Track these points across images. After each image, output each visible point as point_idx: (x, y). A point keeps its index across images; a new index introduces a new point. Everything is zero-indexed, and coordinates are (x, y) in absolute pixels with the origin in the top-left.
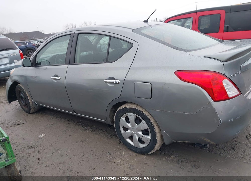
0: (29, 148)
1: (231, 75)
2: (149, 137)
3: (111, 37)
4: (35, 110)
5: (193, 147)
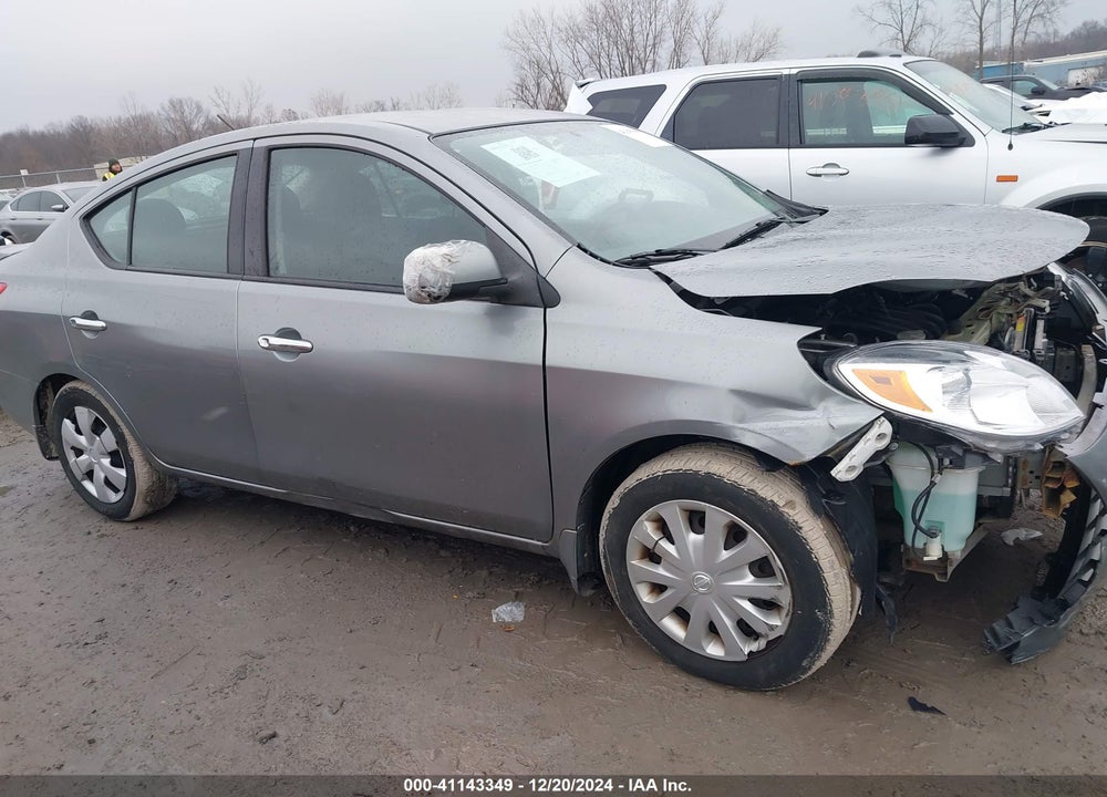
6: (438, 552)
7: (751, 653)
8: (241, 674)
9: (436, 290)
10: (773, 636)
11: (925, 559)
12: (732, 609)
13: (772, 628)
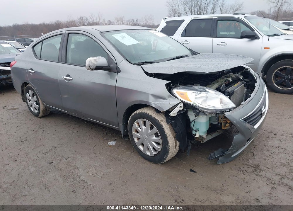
6: (102, 129)
7: (155, 154)
8: (50, 150)
9: (92, 67)
10: (159, 150)
11: (195, 137)
12: (152, 145)
13: (158, 149)
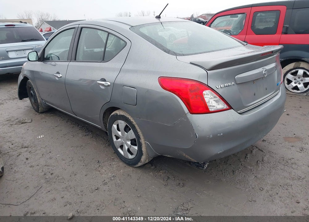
0: (22, 148)
1: (217, 87)
2: (136, 148)
3: (109, 33)
4: (44, 109)
5: (189, 165)
